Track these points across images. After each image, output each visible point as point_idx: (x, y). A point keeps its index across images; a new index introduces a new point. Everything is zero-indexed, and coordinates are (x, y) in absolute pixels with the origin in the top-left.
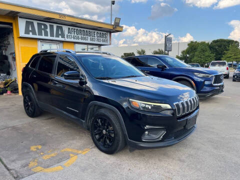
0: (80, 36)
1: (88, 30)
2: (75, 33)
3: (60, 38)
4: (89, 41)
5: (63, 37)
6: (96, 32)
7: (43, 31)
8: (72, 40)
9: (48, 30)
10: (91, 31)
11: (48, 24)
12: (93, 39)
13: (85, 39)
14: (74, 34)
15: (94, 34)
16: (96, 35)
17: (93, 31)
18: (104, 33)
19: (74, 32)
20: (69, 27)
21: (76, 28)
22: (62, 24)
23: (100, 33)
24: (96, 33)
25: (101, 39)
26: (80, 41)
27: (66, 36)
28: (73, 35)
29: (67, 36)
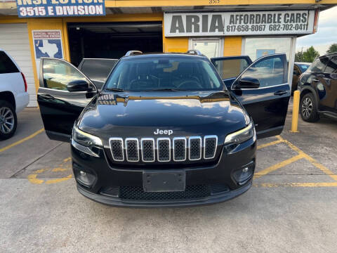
0: (250, 26)
1: (267, 13)
2: (242, 21)
3: (217, 33)
4: (267, 32)
5: (221, 29)
6: (283, 13)
7: (193, 26)
8: (236, 33)
9: (200, 23)
10: (273, 13)
11: (200, 15)
12: (275, 26)
13: (260, 28)
14: (240, 23)
15: (279, 18)
16: (282, 20)
17: (277, 13)
18: (301, 12)
19: (241, 19)
20: (232, 13)
21: (244, 13)
22: (221, 12)
23: (293, 15)
24: (282, 17)
25: (294, 24)
26: (250, 32)
27: (225, 29)
28: (238, 24)
29: (228, 27)
